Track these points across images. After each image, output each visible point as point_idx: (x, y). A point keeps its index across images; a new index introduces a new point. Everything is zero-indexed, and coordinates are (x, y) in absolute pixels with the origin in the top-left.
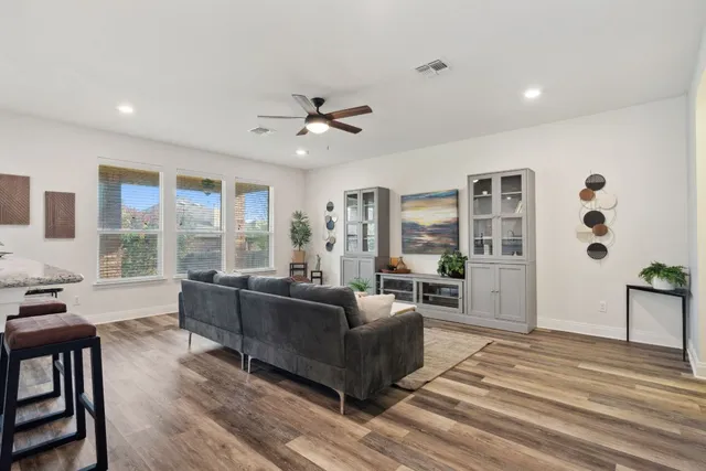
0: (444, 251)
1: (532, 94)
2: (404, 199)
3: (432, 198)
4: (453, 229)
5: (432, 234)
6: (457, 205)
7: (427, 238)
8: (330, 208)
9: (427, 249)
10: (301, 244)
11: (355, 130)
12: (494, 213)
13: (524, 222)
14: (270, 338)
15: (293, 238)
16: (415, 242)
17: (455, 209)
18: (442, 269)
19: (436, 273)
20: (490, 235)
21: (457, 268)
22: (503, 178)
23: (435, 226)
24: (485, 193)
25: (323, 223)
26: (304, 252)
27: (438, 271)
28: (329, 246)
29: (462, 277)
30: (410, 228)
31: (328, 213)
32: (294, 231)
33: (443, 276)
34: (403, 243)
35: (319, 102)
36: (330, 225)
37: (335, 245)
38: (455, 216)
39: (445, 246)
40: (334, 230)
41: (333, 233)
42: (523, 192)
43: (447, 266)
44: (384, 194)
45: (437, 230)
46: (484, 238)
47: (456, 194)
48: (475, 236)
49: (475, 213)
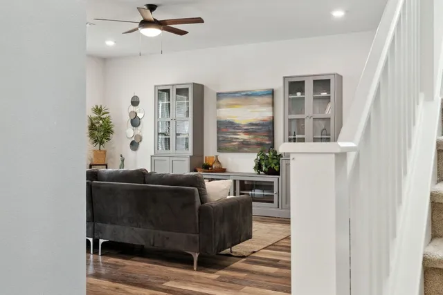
0: (259, 149)
1: (338, 14)
2: (219, 96)
3: (248, 96)
4: (268, 128)
5: (247, 132)
6: (273, 104)
7: (242, 137)
8: (135, 102)
9: (243, 147)
10: (101, 143)
11: (182, 33)
12: (306, 114)
13: (332, 121)
14: (125, 221)
15: (92, 135)
16: (231, 140)
17: (271, 108)
18: (258, 167)
19: (253, 171)
20: (304, 134)
21: (273, 165)
22: (314, 81)
23: (252, 124)
24: (299, 94)
25: (127, 119)
26: (105, 152)
27: (255, 168)
28: (134, 145)
29: (277, 173)
30: (225, 127)
31: (132, 108)
32: (92, 127)
33: (259, 173)
34: (218, 141)
35: (152, 8)
36: (135, 122)
37: (141, 144)
38: (270, 114)
39: (261, 144)
40: (139, 128)
41: (138, 130)
42: (332, 95)
43: (263, 163)
44: (199, 90)
45: (253, 128)
46: (297, 136)
47: (272, 93)
48: (290, 134)
49: (290, 113)
